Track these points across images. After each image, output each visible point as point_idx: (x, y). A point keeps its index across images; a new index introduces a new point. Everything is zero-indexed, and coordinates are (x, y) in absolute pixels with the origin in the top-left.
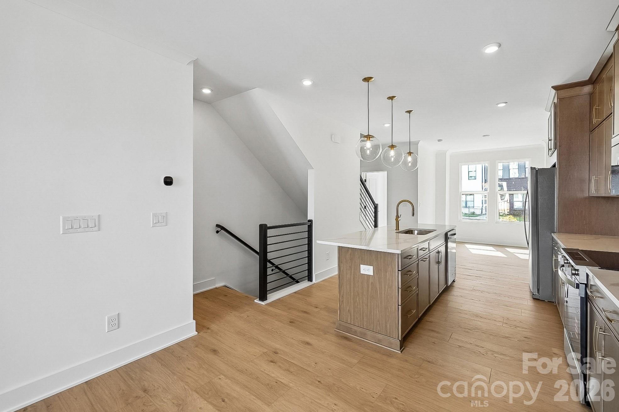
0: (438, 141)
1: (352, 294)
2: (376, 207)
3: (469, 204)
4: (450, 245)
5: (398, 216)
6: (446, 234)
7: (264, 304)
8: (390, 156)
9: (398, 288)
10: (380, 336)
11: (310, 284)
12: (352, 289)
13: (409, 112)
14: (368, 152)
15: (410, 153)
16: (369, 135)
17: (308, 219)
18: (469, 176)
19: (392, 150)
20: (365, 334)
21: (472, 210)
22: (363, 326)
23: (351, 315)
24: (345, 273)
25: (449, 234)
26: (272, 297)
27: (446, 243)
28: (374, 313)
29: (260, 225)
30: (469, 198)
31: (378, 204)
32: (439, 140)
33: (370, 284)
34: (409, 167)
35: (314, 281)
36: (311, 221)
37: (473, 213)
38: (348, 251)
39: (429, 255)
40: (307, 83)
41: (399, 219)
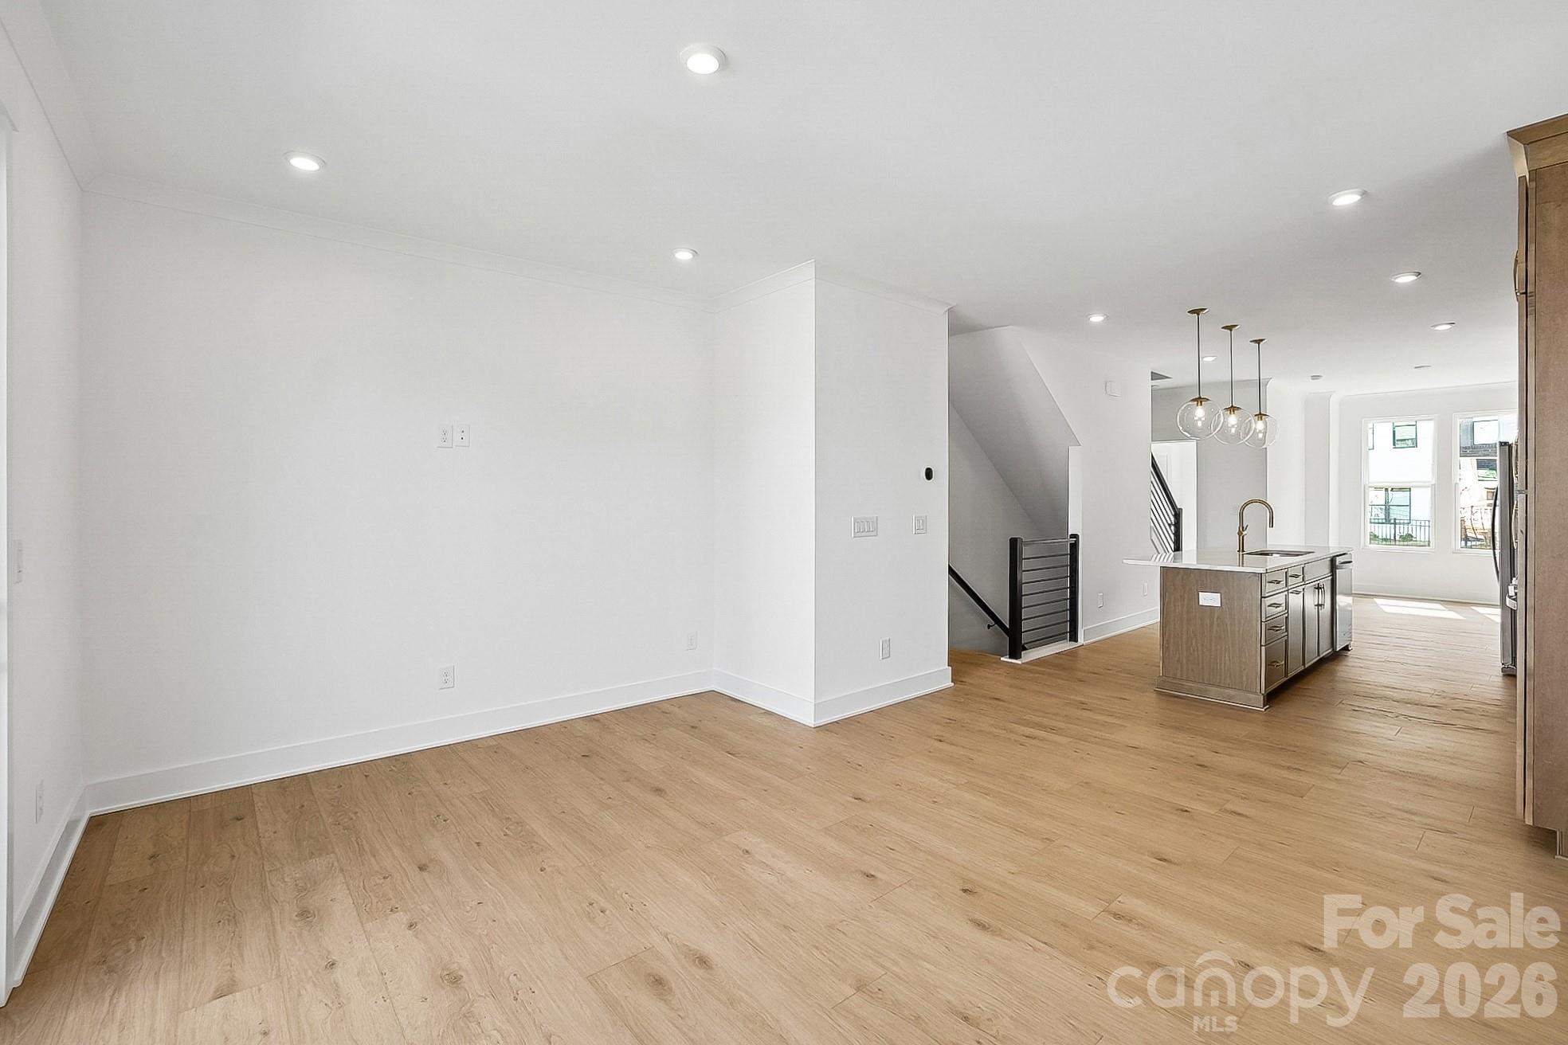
0: (1313, 379)
1: (1184, 637)
2: (1178, 515)
3: (1395, 513)
4: (1341, 600)
5: (1243, 528)
6: (1333, 561)
7: (1020, 663)
8: (1229, 425)
9: (1261, 621)
10: (1232, 692)
11: (1073, 645)
12: (1185, 629)
13: (1258, 342)
14: (1200, 424)
15: (1260, 415)
16: (1200, 398)
17: (1070, 534)
18: (1396, 438)
19: (1232, 415)
20: (1206, 691)
21: (1402, 530)
22: (1203, 679)
23: (1182, 667)
24: (1172, 605)
25: (1339, 560)
26: (1030, 656)
27: (1332, 575)
28: (1221, 660)
29: (1011, 539)
30: (1398, 498)
31: (1181, 509)
32: (1315, 377)
33: (1215, 619)
34: (1258, 439)
35: (1081, 640)
36: (1075, 536)
37: (1408, 537)
38: (1178, 573)
39: (1303, 587)
40: (1097, 319)
41: (1244, 533)
